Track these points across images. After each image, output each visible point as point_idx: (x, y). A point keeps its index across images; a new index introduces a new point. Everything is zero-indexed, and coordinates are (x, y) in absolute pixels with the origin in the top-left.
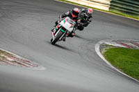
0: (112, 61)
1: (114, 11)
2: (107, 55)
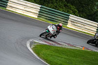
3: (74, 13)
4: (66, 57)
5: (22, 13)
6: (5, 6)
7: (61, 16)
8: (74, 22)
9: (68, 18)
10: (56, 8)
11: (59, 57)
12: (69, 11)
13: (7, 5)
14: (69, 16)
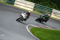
0: (33, 33)
1: (35, 11)
2: (31, 31)
3: (56, 8)
9: (52, 11)
11: (46, 35)
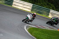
3: (53, 9)
4: (48, 35)
5: (22, 9)
6: (11, 4)
7: (45, 10)
8: (53, 14)
9: (50, 12)
10: (42, 5)
12: (50, 7)
13: (12, 4)
14: (50, 10)
